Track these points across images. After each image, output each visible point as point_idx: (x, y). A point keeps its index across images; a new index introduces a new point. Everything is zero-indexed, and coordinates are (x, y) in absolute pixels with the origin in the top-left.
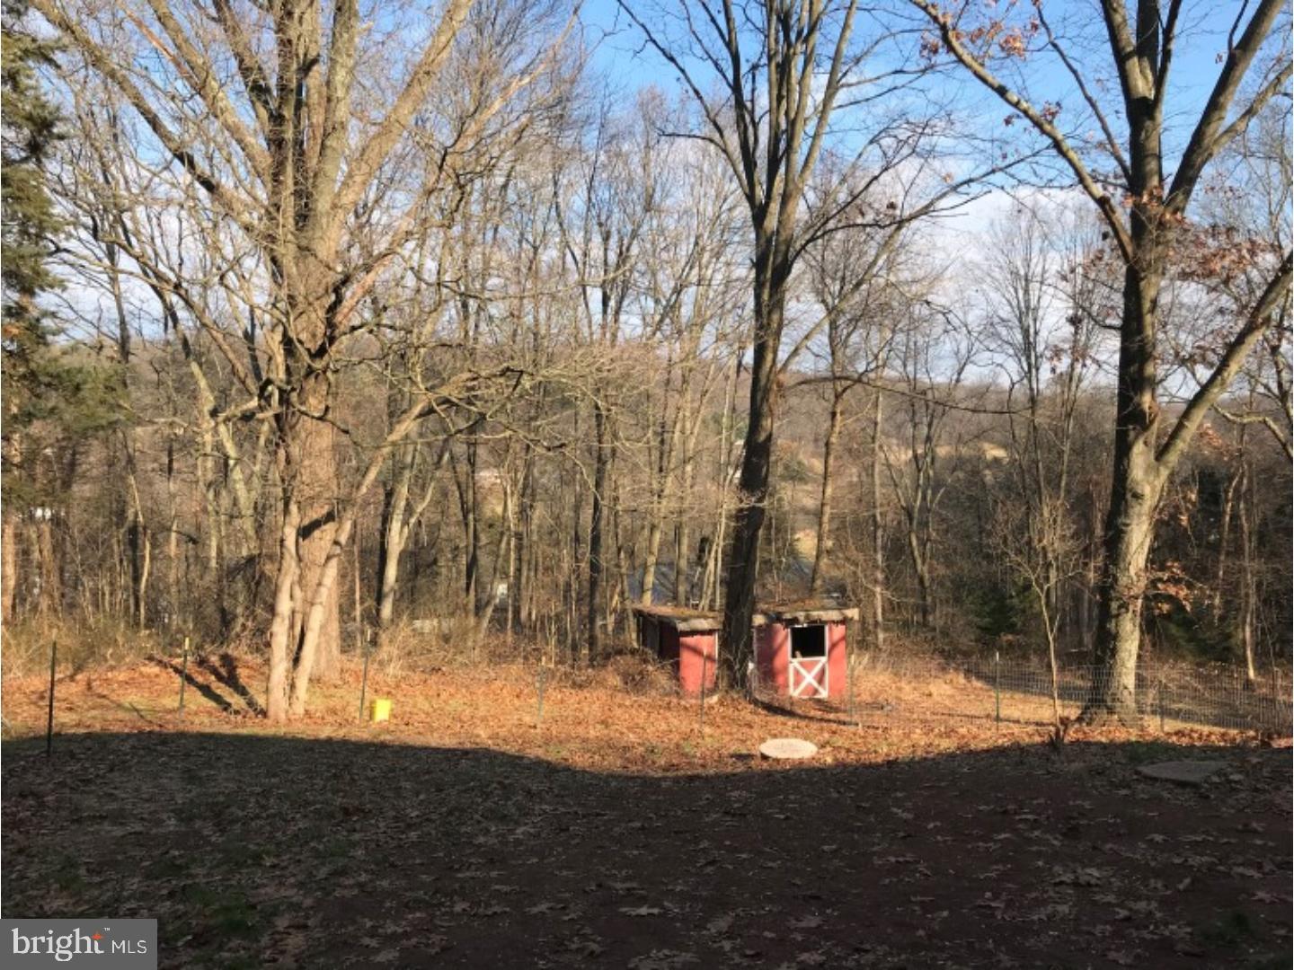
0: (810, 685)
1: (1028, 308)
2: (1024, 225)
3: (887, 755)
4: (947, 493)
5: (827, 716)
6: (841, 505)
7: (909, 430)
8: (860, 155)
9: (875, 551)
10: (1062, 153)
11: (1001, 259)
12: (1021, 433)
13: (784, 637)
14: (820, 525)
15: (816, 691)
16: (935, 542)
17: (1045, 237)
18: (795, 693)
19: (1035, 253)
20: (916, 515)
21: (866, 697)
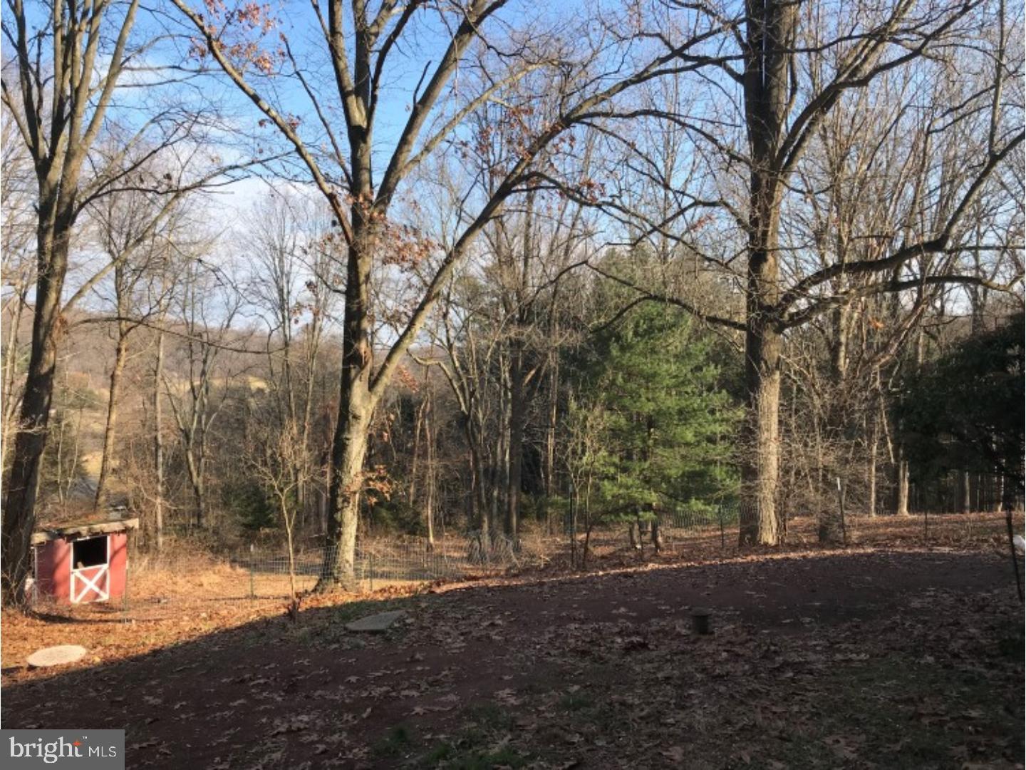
0: (91, 590)
1: (282, 272)
2: (279, 208)
3: (154, 645)
4: (219, 418)
5: (104, 617)
6: (125, 430)
7: (187, 366)
8: (142, 131)
9: (156, 467)
10: (303, 156)
11: (262, 233)
12: (277, 368)
13: (66, 551)
14: (106, 447)
15: (97, 596)
16: (209, 457)
17: (294, 219)
18: (75, 600)
19: (288, 231)
20: (192, 436)
21: (144, 594)
